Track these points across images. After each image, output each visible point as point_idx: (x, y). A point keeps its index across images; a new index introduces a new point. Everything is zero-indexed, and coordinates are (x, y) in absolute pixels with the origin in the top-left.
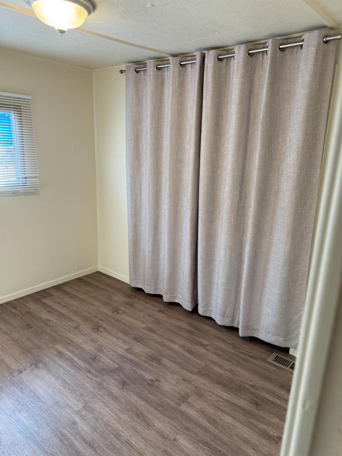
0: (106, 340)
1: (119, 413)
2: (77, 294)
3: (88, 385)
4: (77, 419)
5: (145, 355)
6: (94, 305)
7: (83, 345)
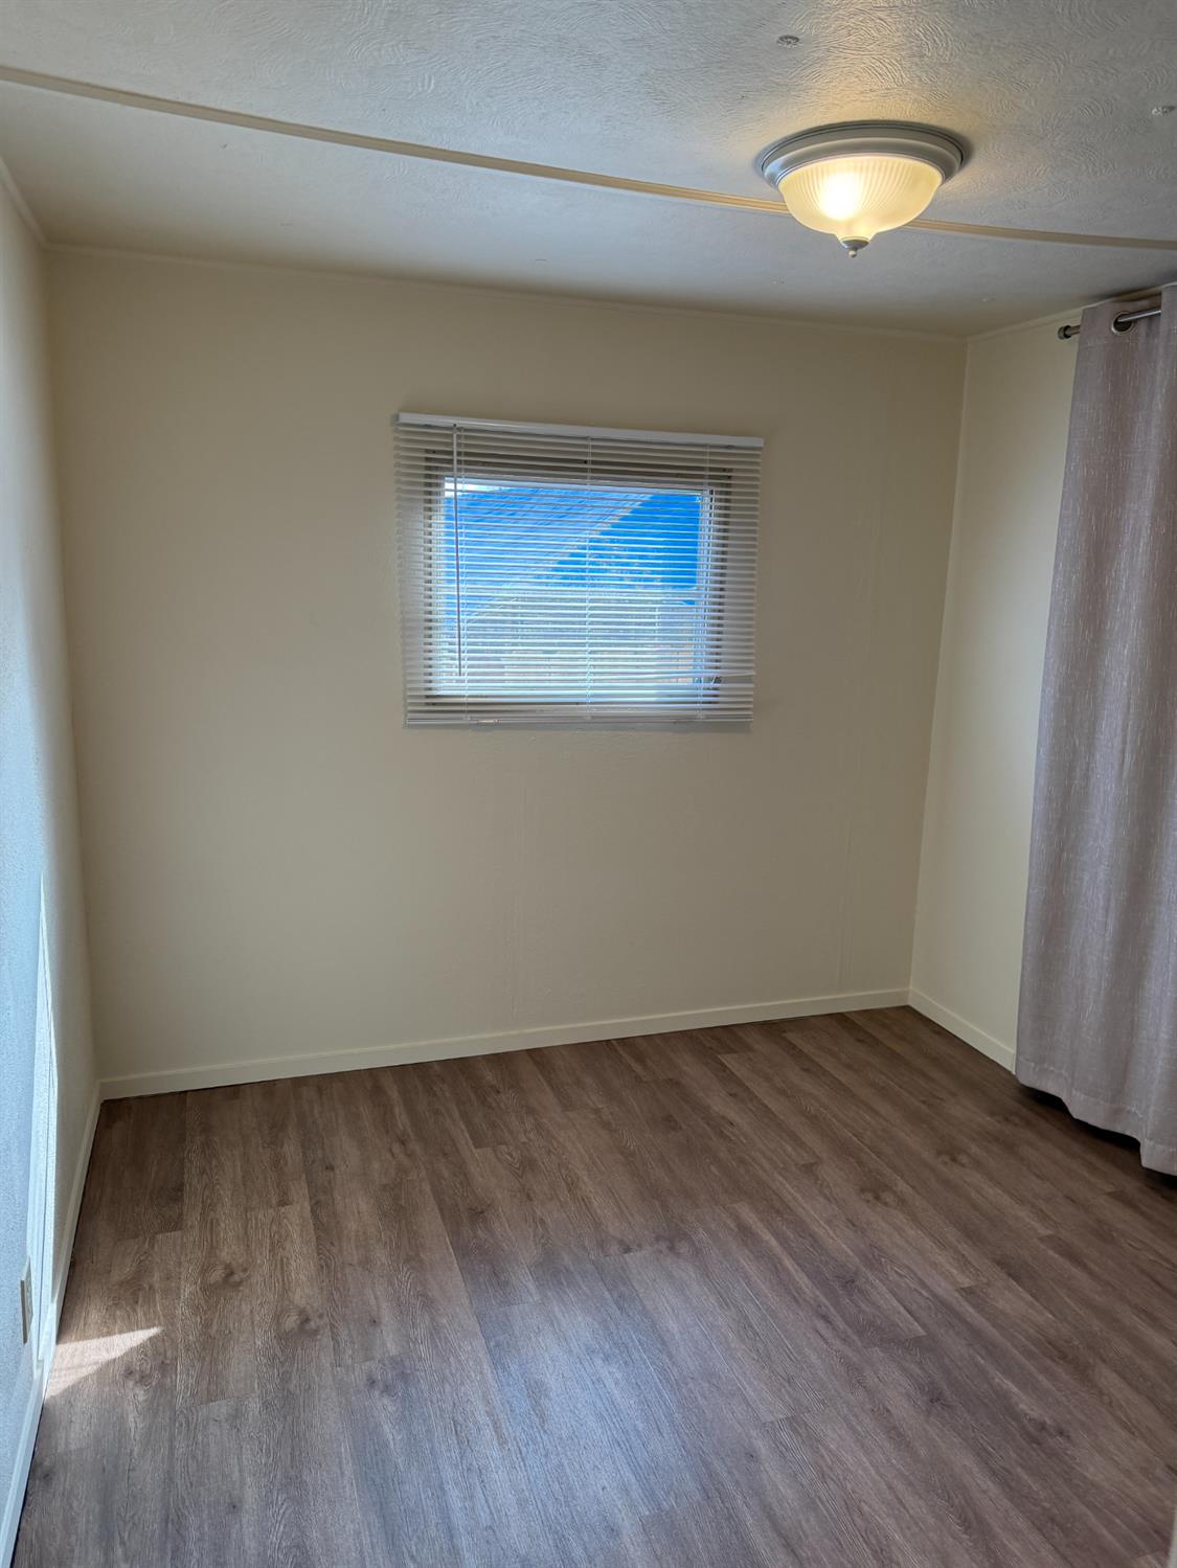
0: (898, 1237)
1: (900, 1486)
2: (828, 1064)
3: (814, 1358)
4: (762, 1446)
5: (1031, 1331)
6: (877, 1113)
7: (822, 1230)
